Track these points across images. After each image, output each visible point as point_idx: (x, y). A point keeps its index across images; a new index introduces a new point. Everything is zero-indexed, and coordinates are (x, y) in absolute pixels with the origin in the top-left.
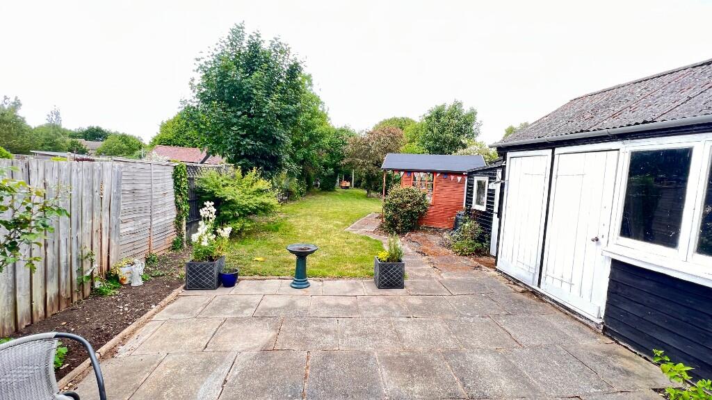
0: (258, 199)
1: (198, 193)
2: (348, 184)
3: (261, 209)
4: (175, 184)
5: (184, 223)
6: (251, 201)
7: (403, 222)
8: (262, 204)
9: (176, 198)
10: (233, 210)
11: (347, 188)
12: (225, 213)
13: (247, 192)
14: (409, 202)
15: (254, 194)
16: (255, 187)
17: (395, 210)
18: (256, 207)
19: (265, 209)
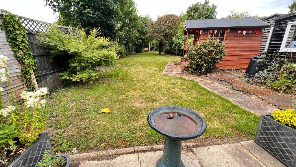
0: (100, 52)
1: (44, 48)
2: (147, 49)
3: (104, 61)
4: (8, 37)
5: (33, 76)
6: (95, 54)
7: (206, 66)
8: (104, 56)
9: (15, 52)
10: (80, 62)
11: (147, 51)
12: (73, 65)
13: (92, 48)
14: (213, 51)
15: (97, 49)
16: (97, 44)
17: (200, 58)
18: (100, 59)
19: (106, 61)
